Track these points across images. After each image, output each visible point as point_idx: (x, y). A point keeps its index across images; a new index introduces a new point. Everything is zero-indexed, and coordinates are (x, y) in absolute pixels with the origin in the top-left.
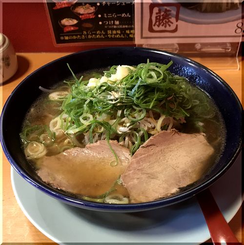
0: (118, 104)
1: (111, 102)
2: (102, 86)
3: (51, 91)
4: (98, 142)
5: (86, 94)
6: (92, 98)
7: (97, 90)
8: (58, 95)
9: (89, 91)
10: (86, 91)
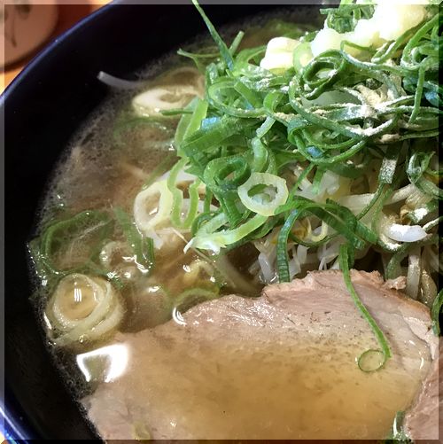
0: (386, 137)
1: (358, 130)
2: (319, 66)
3: (138, 84)
4: (310, 279)
5: (259, 97)
6: (281, 115)
7: (302, 83)
8: (163, 99)
9: (271, 87)
10: (259, 88)
